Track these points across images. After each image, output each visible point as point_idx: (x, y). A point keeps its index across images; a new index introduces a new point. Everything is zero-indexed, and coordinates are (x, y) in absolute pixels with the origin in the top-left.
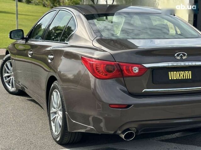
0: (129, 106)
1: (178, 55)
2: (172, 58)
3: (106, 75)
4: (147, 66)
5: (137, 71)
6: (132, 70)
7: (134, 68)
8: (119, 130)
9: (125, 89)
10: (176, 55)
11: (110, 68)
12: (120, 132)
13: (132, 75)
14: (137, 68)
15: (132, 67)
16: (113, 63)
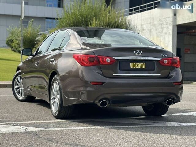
0: (103, 83)
1: (136, 52)
2: (132, 54)
3: (89, 64)
4: (116, 58)
5: (109, 61)
6: (106, 61)
7: (107, 59)
8: (97, 100)
9: (101, 72)
10: (135, 52)
11: (92, 60)
12: (97, 101)
13: (106, 63)
14: (109, 59)
15: (106, 58)
16: (93, 56)
